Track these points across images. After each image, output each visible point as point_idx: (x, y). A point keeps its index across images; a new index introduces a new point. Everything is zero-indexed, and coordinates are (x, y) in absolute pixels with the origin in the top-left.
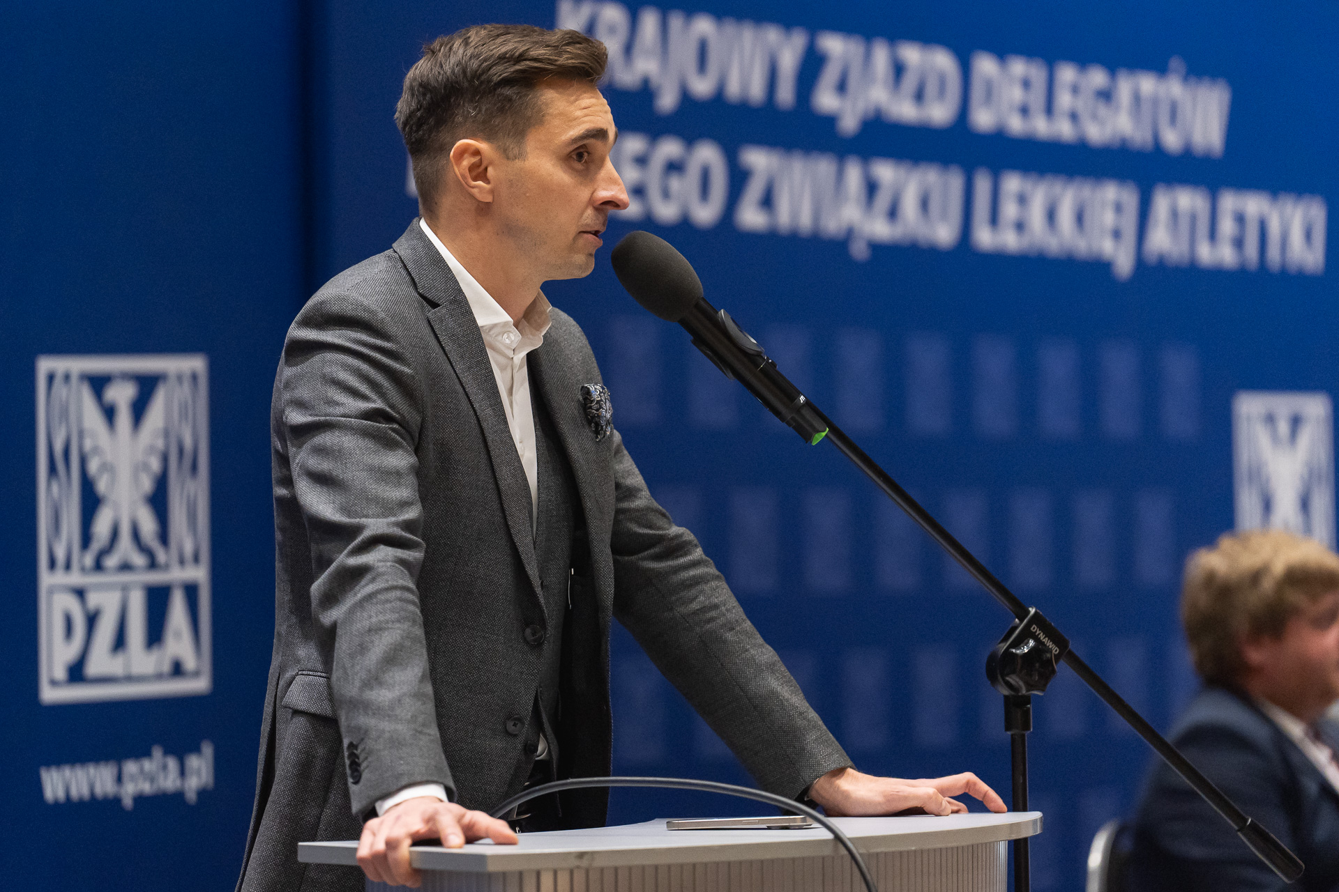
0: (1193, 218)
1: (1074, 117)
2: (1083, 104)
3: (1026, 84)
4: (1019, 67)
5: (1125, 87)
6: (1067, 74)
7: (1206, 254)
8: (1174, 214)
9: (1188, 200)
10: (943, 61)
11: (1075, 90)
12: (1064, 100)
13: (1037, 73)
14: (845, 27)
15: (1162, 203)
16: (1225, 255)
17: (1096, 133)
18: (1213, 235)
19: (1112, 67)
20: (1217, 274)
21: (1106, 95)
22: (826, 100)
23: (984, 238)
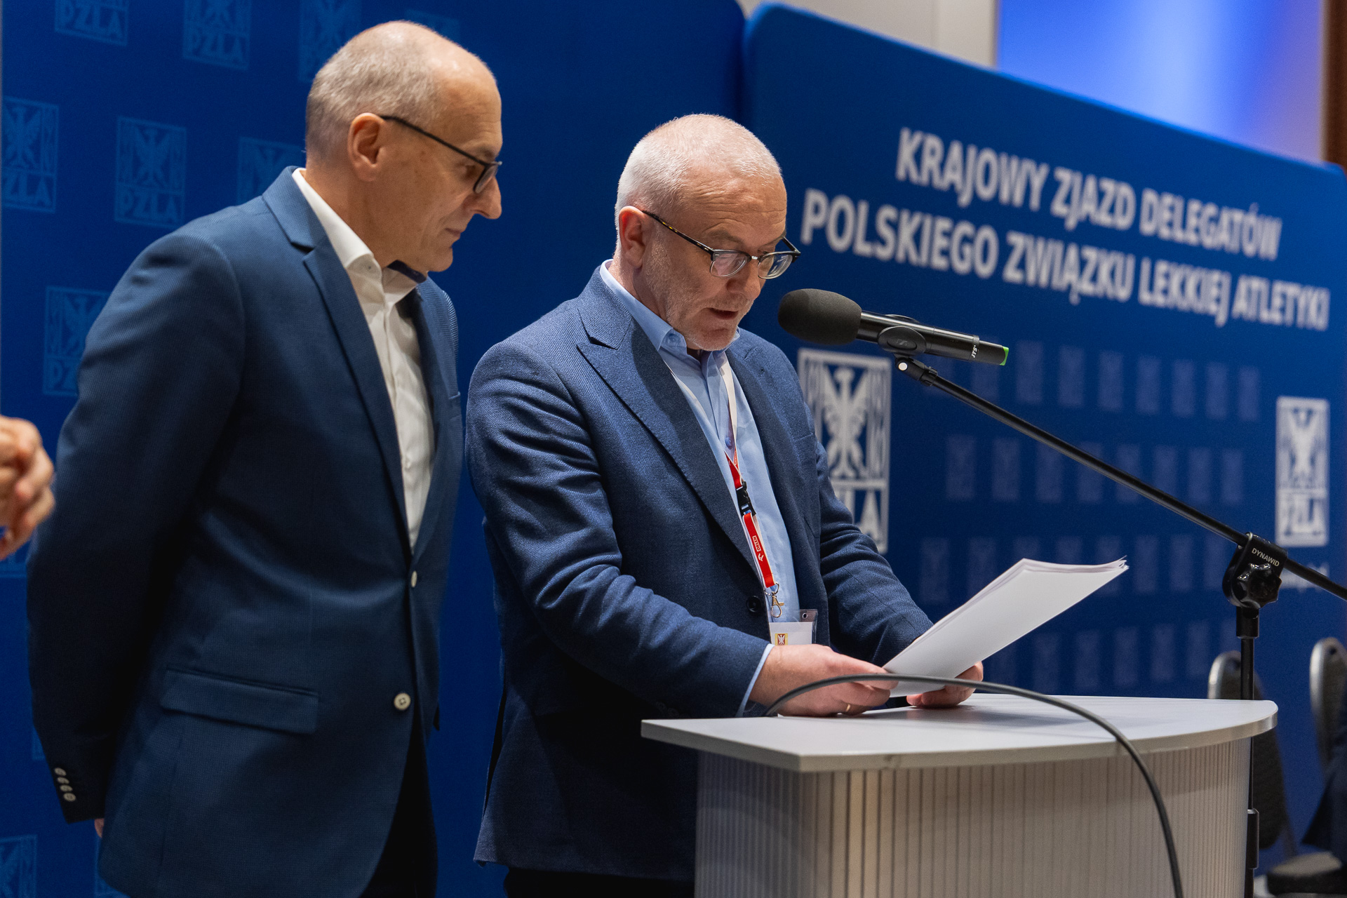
0: (1259, 295)
1: (1197, 230)
2: (1203, 223)
3: (1172, 209)
4: (1168, 199)
5: (1226, 216)
6: (1195, 206)
7: (1265, 316)
8: (1249, 292)
9: (1257, 284)
10: (1126, 191)
11: (1199, 215)
12: (1192, 221)
13: (1179, 204)
14: (1072, 166)
15: (1243, 284)
16: (1276, 317)
17: (1209, 242)
18: (1269, 306)
19: (1220, 206)
20: (1270, 327)
21: (1215, 220)
22: (1058, 208)
23: (1145, 297)
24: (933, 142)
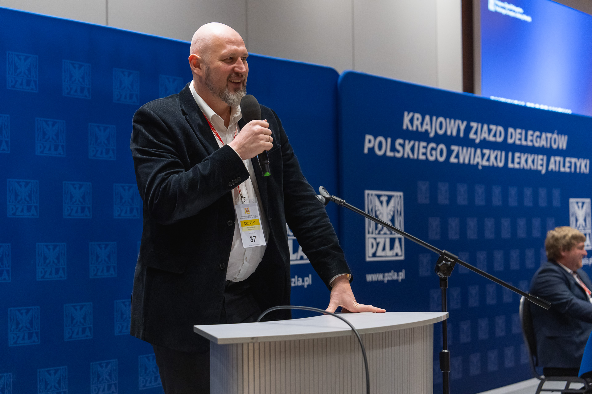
0: (560, 162)
1: (532, 141)
2: (534, 138)
3: (521, 134)
4: (519, 131)
5: (544, 135)
6: (530, 132)
7: (562, 170)
8: (555, 161)
9: (558, 159)
10: (500, 128)
11: (532, 135)
12: (530, 138)
13: (523, 132)
14: (477, 121)
15: (552, 159)
16: (568, 170)
17: (537, 145)
18: (564, 166)
19: (541, 132)
20: (565, 173)
21: (540, 137)
22: (472, 136)
23: (510, 165)
24: (418, 116)
